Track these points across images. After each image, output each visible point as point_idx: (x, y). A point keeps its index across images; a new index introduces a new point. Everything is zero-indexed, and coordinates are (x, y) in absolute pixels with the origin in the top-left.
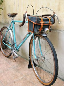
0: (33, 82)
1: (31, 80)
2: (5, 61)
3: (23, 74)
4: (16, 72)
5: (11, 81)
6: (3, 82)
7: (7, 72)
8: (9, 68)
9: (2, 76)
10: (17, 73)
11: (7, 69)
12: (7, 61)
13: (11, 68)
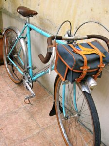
0: (55, 143)
1: (52, 138)
2: (12, 91)
3: (41, 125)
4: (29, 119)
5: (20, 138)
6: (6, 137)
7: (13, 117)
8: (17, 109)
9: (6, 125)
10: (30, 121)
11: (14, 110)
12: (15, 92)
13: (20, 108)
